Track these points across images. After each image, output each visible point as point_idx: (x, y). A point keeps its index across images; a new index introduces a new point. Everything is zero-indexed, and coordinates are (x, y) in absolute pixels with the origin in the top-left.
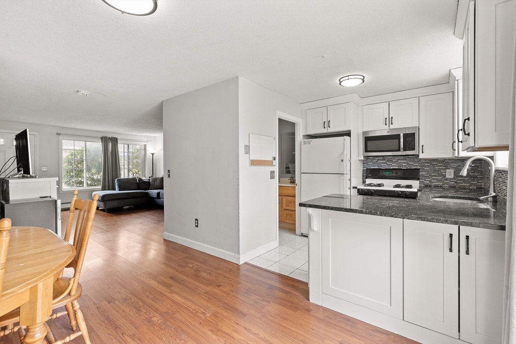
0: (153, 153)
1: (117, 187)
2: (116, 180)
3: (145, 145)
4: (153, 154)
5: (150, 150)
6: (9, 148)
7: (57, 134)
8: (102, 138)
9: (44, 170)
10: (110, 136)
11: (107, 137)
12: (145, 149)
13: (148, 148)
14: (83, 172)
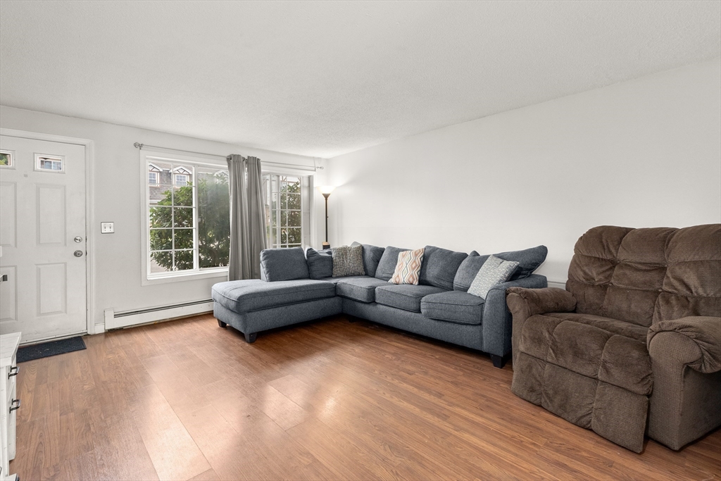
0: (326, 193)
1: (263, 270)
2: (262, 254)
3: (310, 178)
4: (326, 196)
5: (320, 188)
6: (26, 176)
7: (135, 145)
8: (229, 159)
9: (108, 230)
10: (245, 154)
11: (239, 156)
12: (310, 187)
13: (316, 184)
14: (191, 236)
